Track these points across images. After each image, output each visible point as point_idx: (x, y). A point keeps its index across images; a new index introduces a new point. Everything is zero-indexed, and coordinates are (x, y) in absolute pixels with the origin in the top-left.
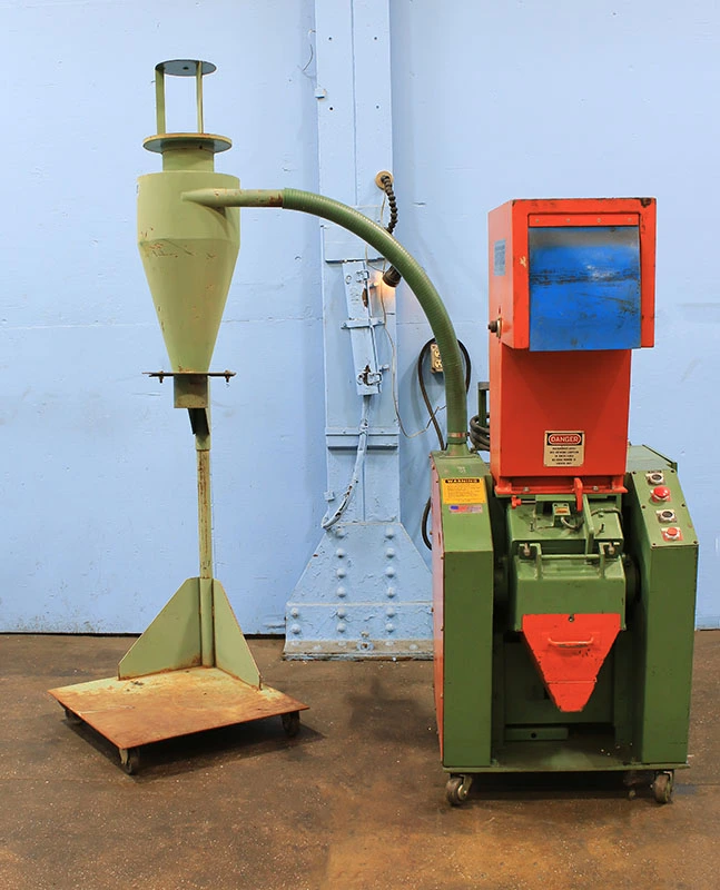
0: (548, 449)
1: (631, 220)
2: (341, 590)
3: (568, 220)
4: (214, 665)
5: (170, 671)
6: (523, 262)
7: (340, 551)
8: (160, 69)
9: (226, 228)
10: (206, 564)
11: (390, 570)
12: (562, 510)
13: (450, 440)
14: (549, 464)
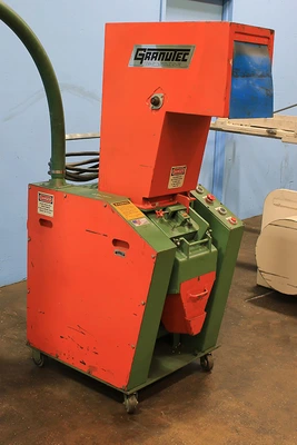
0: (171, 178)
1: (266, 42)
3: (247, 39)
6: (231, 62)
12: (185, 215)
13: (54, 176)
14: (170, 187)
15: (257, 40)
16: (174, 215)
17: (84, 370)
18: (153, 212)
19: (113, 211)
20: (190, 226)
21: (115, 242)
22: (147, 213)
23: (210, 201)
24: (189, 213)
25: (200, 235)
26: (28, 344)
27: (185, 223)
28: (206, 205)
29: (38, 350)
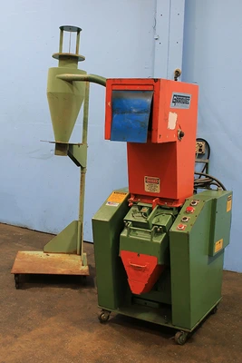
0: (146, 184)
1: (150, 88)
6: (109, 104)
8: (62, 29)
9: (72, 89)
10: (81, 215)
12: (145, 210)
14: (147, 190)
15: (138, 88)
23: (188, 211)
28: (181, 212)
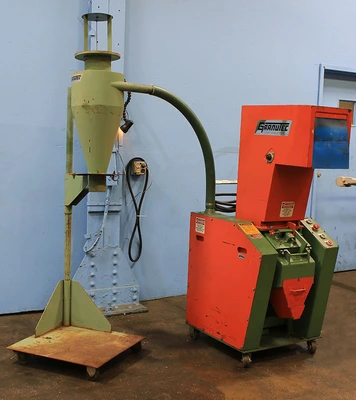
0: (282, 210)
2: (92, 283)
3: (327, 116)
4: (70, 325)
5: (52, 330)
6: (312, 132)
7: (93, 264)
10: (69, 273)
11: (115, 271)
12: (291, 235)
13: (207, 207)
14: (281, 215)
15: (336, 117)
16: (283, 235)
17: (218, 337)
18: (267, 232)
19: (239, 228)
20: (295, 243)
21: (240, 249)
22: (263, 233)
23: (315, 229)
24: (295, 234)
25: (302, 250)
26: (187, 322)
27: (290, 241)
28: (311, 231)
29: (193, 326)
